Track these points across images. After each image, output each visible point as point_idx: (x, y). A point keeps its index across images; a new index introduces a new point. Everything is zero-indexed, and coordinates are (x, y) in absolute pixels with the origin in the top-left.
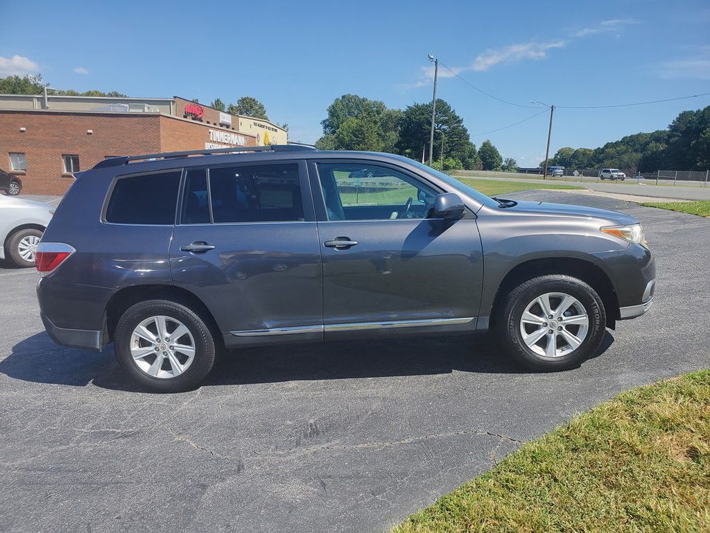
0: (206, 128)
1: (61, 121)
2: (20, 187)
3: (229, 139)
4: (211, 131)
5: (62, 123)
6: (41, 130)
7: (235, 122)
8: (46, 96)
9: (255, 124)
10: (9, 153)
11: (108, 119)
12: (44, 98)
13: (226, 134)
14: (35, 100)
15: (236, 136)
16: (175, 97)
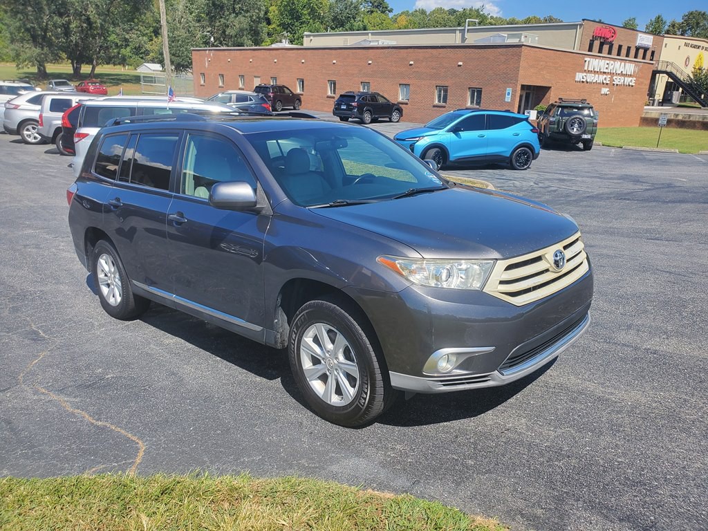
0: (581, 56)
1: (440, 54)
2: (401, 115)
3: (611, 67)
4: (587, 59)
5: (441, 55)
6: (424, 64)
7: (659, 44)
8: (467, 28)
9: (686, 45)
10: (400, 85)
11: (476, 51)
12: (464, 30)
13: (608, 62)
14: (458, 32)
15: (623, 64)
16: (583, 20)
